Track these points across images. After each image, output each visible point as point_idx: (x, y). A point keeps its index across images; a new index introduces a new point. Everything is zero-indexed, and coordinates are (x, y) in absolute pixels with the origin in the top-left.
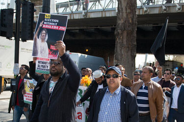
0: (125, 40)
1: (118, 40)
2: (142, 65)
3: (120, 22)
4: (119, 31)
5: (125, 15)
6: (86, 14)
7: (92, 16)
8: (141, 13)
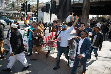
0: (85, 12)
1: (83, 12)
2: (92, 18)
3: (84, 6)
4: (84, 9)
5: (86, 4)
6: (74, 2)
7: (76, 3)
8: (92, 2)
